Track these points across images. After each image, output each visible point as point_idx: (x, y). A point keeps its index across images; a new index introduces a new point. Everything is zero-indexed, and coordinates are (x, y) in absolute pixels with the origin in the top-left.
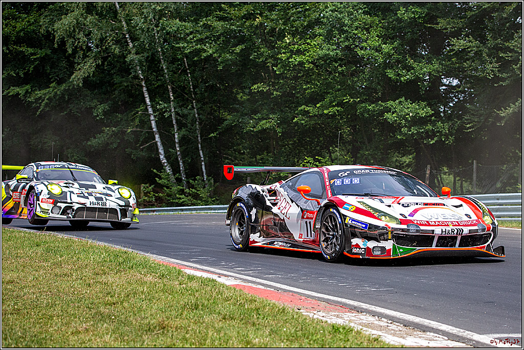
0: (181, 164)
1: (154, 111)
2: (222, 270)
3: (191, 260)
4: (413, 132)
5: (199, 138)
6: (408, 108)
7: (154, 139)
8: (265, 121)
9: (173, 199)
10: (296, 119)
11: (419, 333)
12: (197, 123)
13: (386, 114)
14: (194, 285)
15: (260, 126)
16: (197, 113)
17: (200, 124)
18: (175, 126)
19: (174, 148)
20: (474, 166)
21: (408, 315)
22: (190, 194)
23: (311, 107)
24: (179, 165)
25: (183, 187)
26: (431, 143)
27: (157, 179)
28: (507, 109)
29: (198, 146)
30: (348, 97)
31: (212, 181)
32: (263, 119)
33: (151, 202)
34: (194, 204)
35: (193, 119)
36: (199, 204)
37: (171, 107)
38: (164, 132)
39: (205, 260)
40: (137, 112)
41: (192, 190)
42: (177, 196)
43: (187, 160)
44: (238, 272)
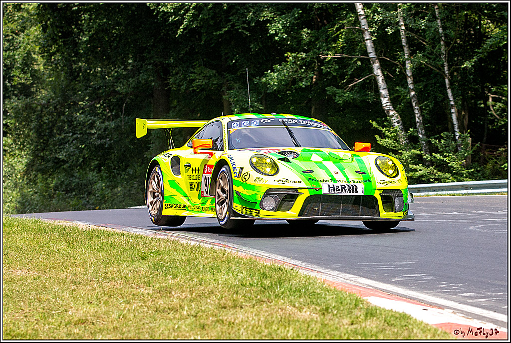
0: (416, 112)
1: (370, 26)
2: (437, 296)
3: (394, 280)
5: (446, 68)
7: (371, 70)
12: (442, 43)
14: (372, 325)
16: (442, 27)
17: (447, 44)
18: (406, 49)
19: (405, 85)
22: (432, 163)
24: (414, 114)
25: (420, 150)
27: (378, 137)
29: (445, 82)
31: (469, 140)
34: (439, 180)
35: (435, 37)
36: (448, 179)
37: (397, 17)
38: (388, 59)
39: (416, 279)
40: (342, 26)
41: (436, 155)
42: (411, 166)
43: (426, 106)
44: (462, 300)
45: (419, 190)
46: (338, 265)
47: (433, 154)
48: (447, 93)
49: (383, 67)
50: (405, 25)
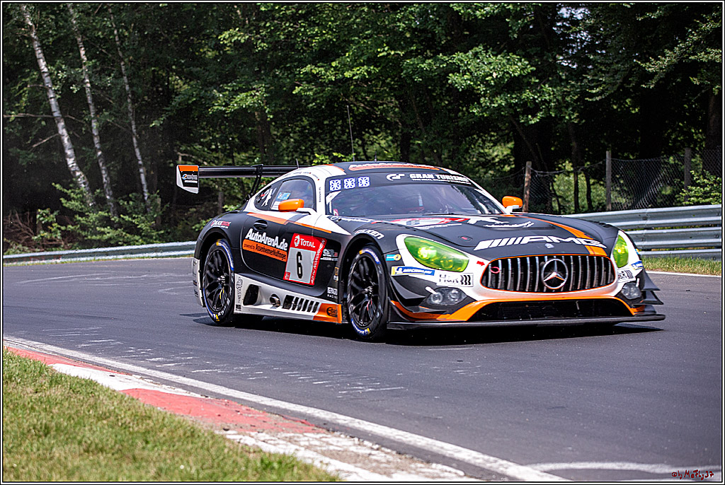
0: (104, 172)
1: (54, 84)
2: (125, 362)
3: (80, 346)
4: (500, 105)
5: (133, 127)
6: (490, 63)
7: (56, 130)
8: (244, 95)
9: (92, 235)
10: (297, 90)
11: (420, 465)
12: (129, 100)
13: (450, 75)
14: (57, 392)
15: (236, 103)
16: (129, 84)
17: (134, 102)
18: (91, 107)
19: (91, 145)
20: (607, 161)
21: (408, 435)
22: (120, 225)
23: (322, 67)
24: (101, 175)
25: (108, 212)
26: (533, 122)
27: (63, 200)
28: (659, 59)
29: (132, 141)
30: (386, 49)
31: (159, 201)
32: (242, 91)
33: (55, 241)
34: (128, 243)
35: (121, 95)
36: (137, 241)
37: (82, 74)
38: (74, 118)
39: (103, 345)
40: (25, 84)
41: (124, 217)
42: (98, 229)
43: (113, 166)
44: (151, 365)
45: (107, 254)
46: (23, 332)
47: (122, 216)
48: (135, 153)
49: (68, 127)
50: (91, 82)
